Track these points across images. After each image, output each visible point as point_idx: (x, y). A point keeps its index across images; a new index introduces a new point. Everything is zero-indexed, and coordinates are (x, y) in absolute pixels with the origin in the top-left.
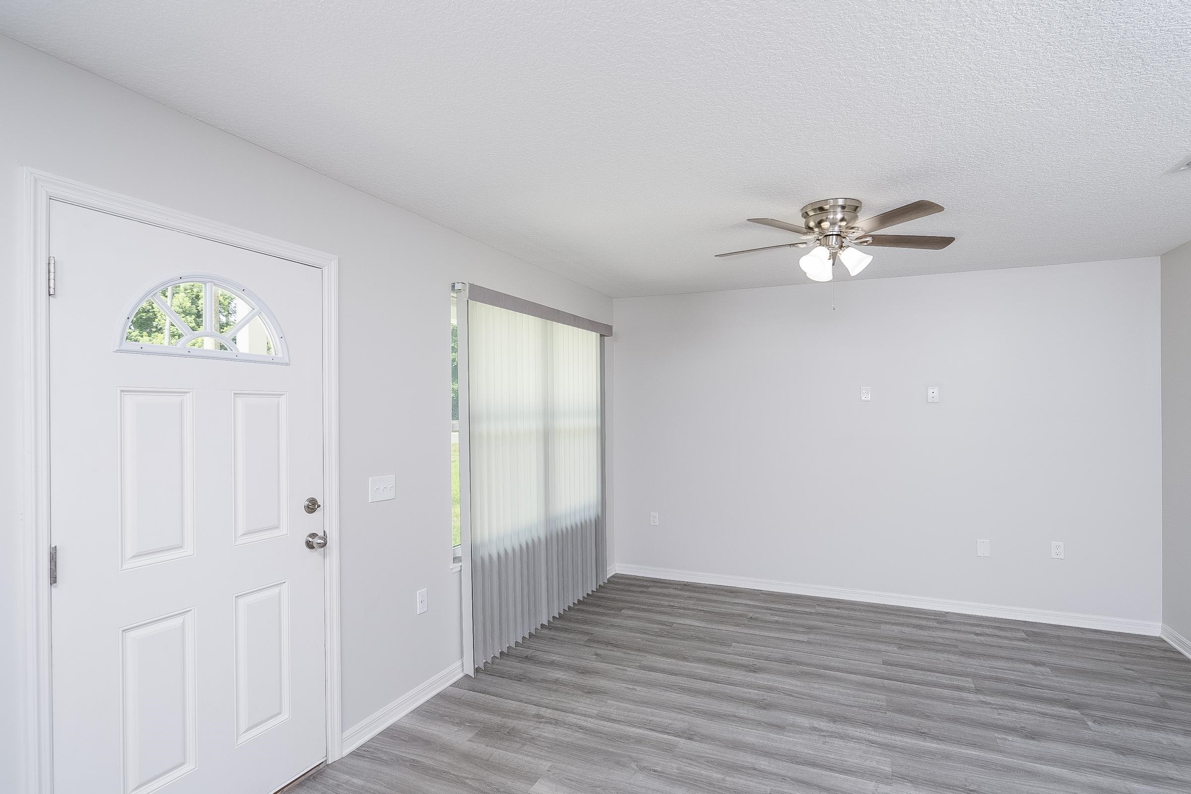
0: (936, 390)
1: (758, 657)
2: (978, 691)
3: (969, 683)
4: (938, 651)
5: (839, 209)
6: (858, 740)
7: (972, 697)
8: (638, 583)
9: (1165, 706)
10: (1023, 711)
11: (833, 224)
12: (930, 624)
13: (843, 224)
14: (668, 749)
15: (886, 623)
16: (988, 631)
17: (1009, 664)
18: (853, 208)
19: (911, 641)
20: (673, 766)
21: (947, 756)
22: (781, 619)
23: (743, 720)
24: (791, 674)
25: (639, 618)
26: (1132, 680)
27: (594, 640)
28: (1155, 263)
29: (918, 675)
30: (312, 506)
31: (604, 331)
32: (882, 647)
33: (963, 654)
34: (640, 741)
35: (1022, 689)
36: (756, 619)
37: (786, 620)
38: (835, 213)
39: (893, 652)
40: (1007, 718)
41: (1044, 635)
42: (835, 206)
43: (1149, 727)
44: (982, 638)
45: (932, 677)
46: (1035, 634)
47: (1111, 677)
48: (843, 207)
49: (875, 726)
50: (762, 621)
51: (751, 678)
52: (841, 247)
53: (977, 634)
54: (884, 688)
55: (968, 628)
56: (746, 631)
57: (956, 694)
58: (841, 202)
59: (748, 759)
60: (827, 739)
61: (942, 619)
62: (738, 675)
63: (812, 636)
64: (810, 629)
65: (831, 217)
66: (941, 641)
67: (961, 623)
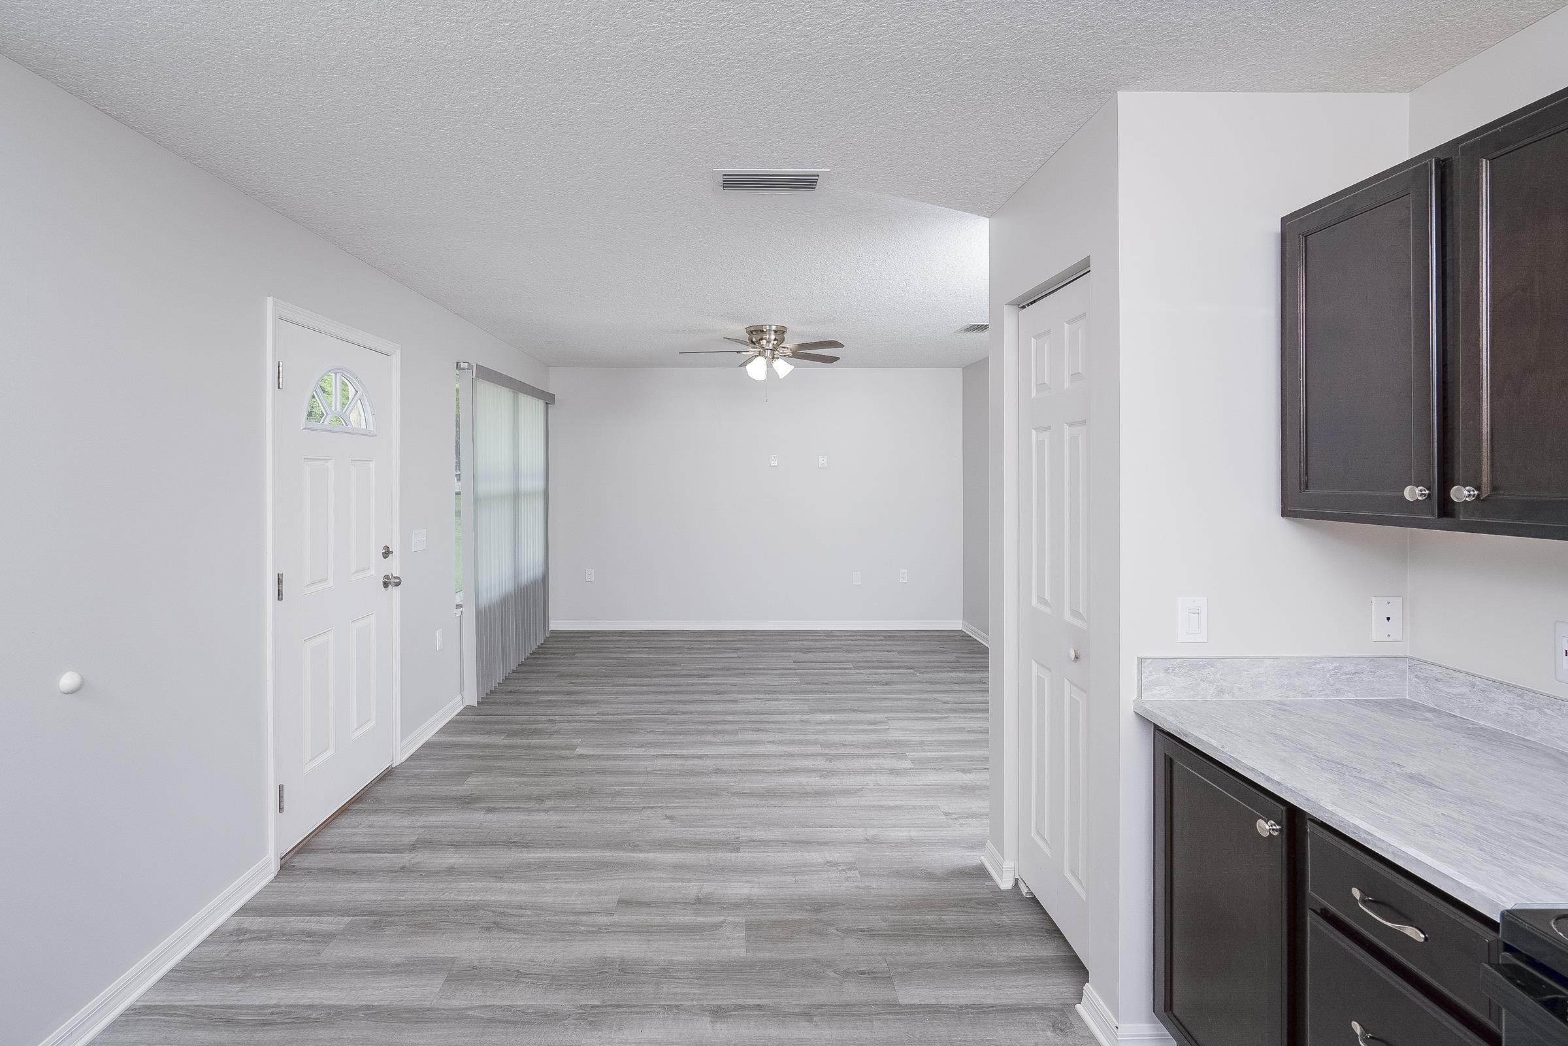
0: (825, 459)
1: (704, 669)
2: (855, 668)
3: (850, 665)
4: (828, 652)
5: (773, 333)
6: (787, 700)
7: (852, 671)
8: (576, 635)
9: (958, 661)
10: (881, 674)
11: (768, 342)
12: (822, 638)
13: (776, 342)
14: (664, 721)
15: (791, 641)
16: (859, 638)
17: (874, 653)
18: (781, 332)
19: (810, 648)
20: (670, 728)
21: (840, 699)
22: (713, 646)
23: (707, 701)
24: (731, 675)
25: (593, 658)
26: (943, 653)
27: (562, 675)
28: (960, 371)
29: (818, 665)
30: (387, 553)
31: (548, 399)
32: (792, 654)
33: (845, 651)
34: (639, 721)
35: (881, 664)
36: (692, 648)
37: (716, 646)
38: (770, 335)
39: (800, 656)
40: (872, 678)
41: (894, 636)
42: (770, 330)
43: (948, 672)
44: (856, 642)
45: (828, 665)
46: (889, 636)
47: (932, 652)
48: (776, 331)
49: (795, 693)
50: (698, 649)
51: (705, 680)
52: (773, 358)
53: (853, 641)
54: (797, 674)
55: (847, 638)
56: (689, 656)
57: (843, 671)
58: (774, 328)
59: (719, 718)
60: (767, 702)
61: (829, 634)
62: (695, 680)
63: (739, 654)
64: (738, 650)
65: (768, 337)
66: (830, 646)
67: (842, 636)
